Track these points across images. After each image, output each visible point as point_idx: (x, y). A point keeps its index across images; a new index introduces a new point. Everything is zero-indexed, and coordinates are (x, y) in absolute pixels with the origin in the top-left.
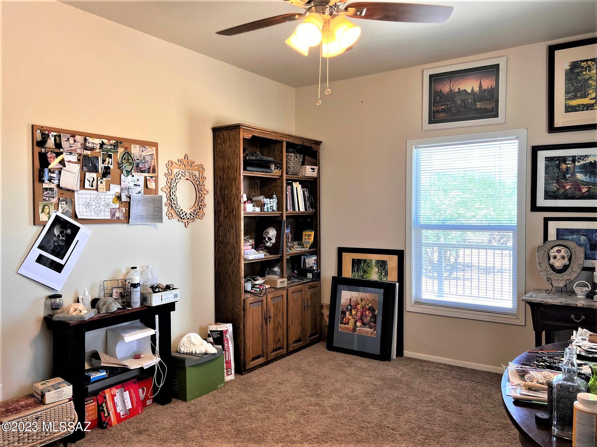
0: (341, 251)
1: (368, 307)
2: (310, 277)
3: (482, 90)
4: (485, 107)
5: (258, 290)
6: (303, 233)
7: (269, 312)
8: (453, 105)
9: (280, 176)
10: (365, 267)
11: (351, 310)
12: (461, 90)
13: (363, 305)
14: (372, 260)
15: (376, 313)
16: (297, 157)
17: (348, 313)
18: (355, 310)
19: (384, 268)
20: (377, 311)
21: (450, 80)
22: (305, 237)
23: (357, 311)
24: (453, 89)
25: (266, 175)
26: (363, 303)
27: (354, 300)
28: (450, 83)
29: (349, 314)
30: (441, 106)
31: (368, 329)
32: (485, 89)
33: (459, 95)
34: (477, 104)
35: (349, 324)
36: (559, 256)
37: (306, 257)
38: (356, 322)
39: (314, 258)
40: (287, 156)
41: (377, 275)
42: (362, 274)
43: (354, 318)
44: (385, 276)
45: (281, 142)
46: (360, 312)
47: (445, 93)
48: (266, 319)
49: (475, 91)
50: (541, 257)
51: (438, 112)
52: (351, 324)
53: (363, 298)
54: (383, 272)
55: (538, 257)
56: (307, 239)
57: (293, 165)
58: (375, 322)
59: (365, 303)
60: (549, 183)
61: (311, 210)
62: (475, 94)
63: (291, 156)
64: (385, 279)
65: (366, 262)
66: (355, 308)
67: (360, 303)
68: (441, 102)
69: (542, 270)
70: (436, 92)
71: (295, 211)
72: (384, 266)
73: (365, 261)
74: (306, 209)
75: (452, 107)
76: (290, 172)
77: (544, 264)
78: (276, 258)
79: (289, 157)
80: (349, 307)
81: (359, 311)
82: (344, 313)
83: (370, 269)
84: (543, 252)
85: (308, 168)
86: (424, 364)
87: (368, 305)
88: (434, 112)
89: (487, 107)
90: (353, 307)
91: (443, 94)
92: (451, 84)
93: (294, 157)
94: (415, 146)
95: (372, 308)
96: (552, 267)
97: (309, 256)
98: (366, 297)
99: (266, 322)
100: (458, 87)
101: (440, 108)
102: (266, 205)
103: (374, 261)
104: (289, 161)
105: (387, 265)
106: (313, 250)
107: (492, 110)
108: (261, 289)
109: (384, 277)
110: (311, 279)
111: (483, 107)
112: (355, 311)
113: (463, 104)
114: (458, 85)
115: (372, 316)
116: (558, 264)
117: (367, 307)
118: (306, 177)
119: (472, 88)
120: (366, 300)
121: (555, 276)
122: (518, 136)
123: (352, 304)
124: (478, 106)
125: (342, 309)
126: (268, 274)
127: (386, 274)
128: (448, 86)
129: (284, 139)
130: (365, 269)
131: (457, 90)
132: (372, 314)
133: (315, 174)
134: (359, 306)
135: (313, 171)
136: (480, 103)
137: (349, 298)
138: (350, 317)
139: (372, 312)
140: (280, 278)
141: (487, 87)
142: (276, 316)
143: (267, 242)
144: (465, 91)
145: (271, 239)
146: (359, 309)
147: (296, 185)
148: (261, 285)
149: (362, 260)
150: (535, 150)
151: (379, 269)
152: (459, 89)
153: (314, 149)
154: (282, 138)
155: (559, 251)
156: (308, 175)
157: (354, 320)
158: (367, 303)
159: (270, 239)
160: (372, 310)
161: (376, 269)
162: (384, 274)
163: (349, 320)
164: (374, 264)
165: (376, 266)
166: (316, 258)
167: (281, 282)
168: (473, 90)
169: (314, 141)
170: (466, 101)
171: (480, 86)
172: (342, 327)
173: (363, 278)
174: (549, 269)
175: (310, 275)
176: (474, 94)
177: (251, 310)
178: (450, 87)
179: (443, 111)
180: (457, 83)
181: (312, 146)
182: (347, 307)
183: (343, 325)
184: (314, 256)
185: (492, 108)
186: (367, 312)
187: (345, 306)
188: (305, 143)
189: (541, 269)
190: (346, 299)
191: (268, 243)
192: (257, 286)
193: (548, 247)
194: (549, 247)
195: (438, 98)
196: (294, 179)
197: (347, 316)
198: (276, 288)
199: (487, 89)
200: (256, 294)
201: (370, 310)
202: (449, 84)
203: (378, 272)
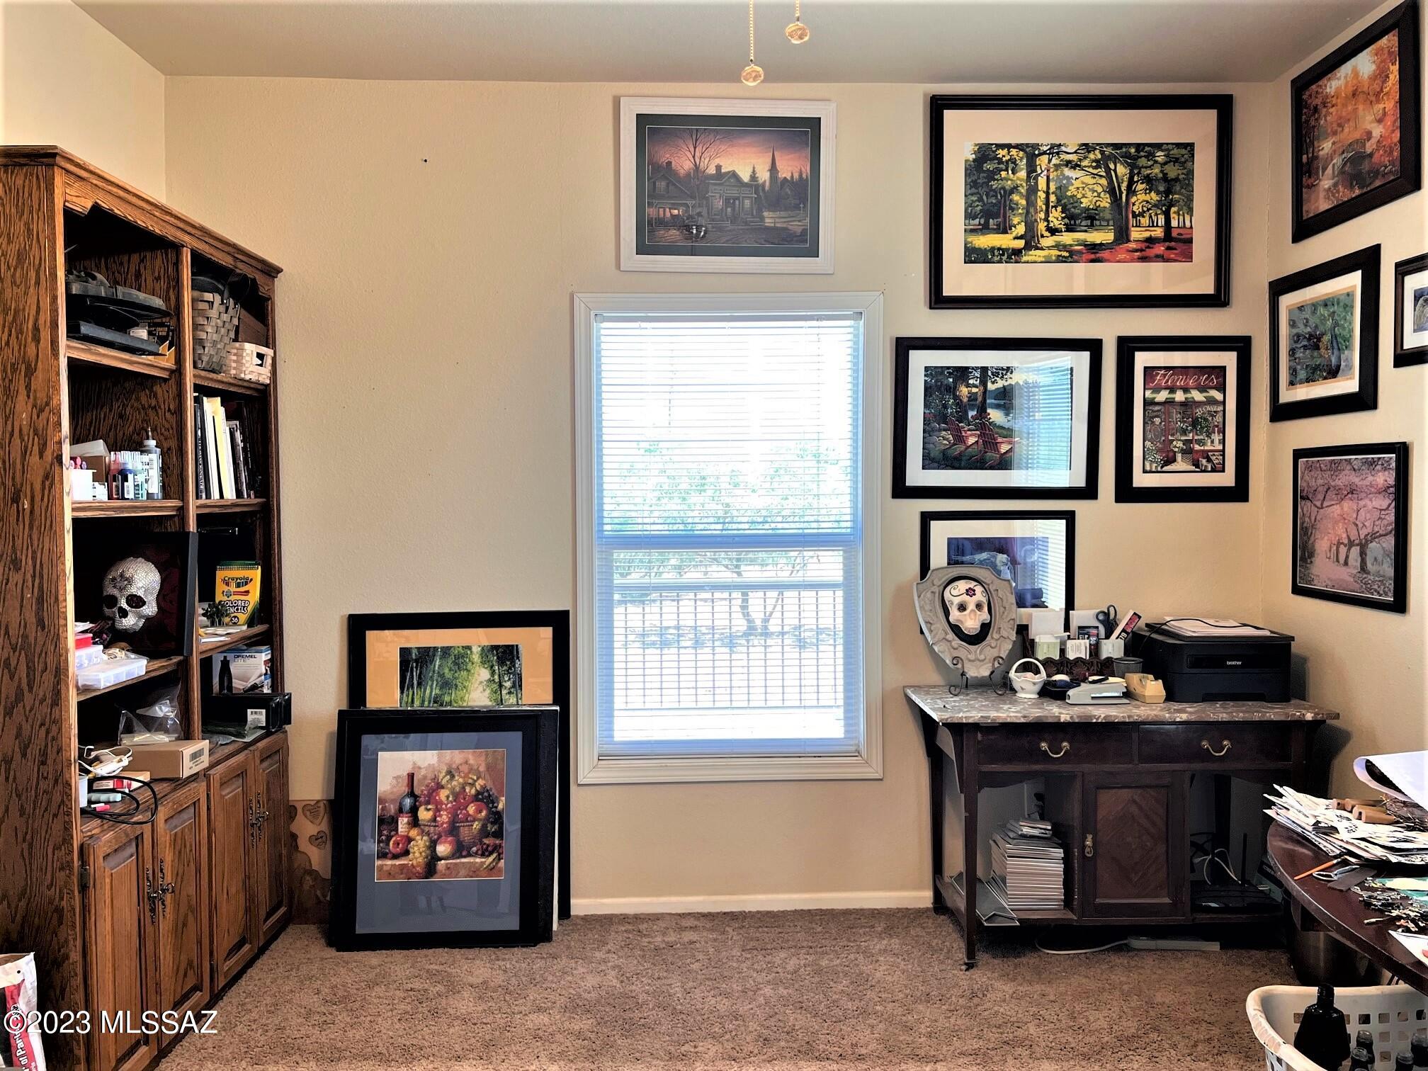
0: (359, 627)
1: (473, 791)
2: (259, 721)
3: (779, 181)
4: (785, 226)
5: (118, 797)
6: (218, 573)
7: (161, 870)
8: (705, 213)
9: (172, 372)
10: (446, 671)
11: (414, 811)
12: (723, 171)
13: (457, 789)
14: (469, 648)
15: (500, 806)
16: (227, 308)
17: (406, 820)
18: (429, 807)
19: (510, 668)
20: (503, 799)
21: (694, 137)
22: (226, 588)
23: (438, 810)
24: (702, 164)
25: (132, 363)
26: (454, 783)
27: (425, 777)
28: (695, 148)
29: (408, 823)
30: (670, 209)
31: (478, 860)
32: (785, 178)
33: (719, 184)
34: (766, 214)
35: (411, 856)
36: (971, 602)
37: (230, 656)
38: (433, 845)
39: (265, 655)
40: (194, 300)
41: (488, 691)
42: (438, 691)
43: (428, 833)
44: (512, 690)
45: (176, 247)
46: (446, 810)
47: (682, 172)
48: (150, 901)
49: (761, 181)
50: (928, 607)
51: (661, 223)
52: (417, 854)
53: (454, 766)
54: (506, 679)
55: (921, 607)
56: (236, 593)
57: (215, 337)
58: (499, 834)
59: (461, 780)
60: (933, 430)
61: (251, 499)
62: (760, 188)
63: (211, 304)
64: (513, 700)
65: (449, 655)
66: (428, 803)
67: (444, 782)
68: (670, 198)
69: (936, 639)
70: (657, 168)
71: (210, 498)
72: (508, 663)
73: (446, 651)
74: (239, 493)
75: (699, 214)
76: (205, 359)
77: (938, 625)
78: (165, 671)
79: (202, 306)
80: (408, 802)
81: (442, 809)
82: (388, 823)
83: (464, 673)
84: (929, 595)
85: (250, 349)
86: (643, 927)
87: (472, 785)
88: (650, 223)
89: (790, 227)
90: (422, 799)
91: (675, 174)
92: (697, 149)
93: (218, 310)
94: (597, 312)
95: (486, 794)
96: (956, 630)
97: (243, 651)
98: (466, 762)
99: (153, 910)
100: (717, 161)
101: (668, 215)
102: (130, 477)
103: (476, 649)
104: (201, 321)
105: (518, 658)
106: (259, 628)
107: (802, 237)
108: (127, 791)
109: (510, 693)
110: (262, 728)
111: (778, 225)
112: (429, 810)
113: (729, 209)
114: (716, 157)
115: (487, 819)
116: (971, 623)
117: (471, 791)
118: (240, 383)
119: (751, 170)
120: (466, 771)
121: (966, 651)
122: (859, 310)
123: (417, 792)
124: (767, 220)
125: (383, 809)
126: (129, 730)
127: (518, 685)
128: (688, 154)
129: (187, 238)
130: (448, 674)
131: (712, 170)
132: (489, 810)
133: (262, 376)
134: (443, 794)
135: (260, 362)
136: (771, 214)
137: (404, 773)
138: (413, 833)
139: (487, 804)
140: (178, 739)
141: (790, 175)
142: (179, 879)
143: (124, 614)
144: (734, 175)
145: (144, 603)
146: (442, 803)
147: (213, 407)
148: (119, 778)
149: (435, 649)
150: (904, 347)
151: (493, 673)
152: (718, 167)
153: (261, 289)
154: (180, 234)
155: (971, 592)
156: (247, 377)
157: (425, 838)
158: (470, 781)
159: (136, 602)
160: (485, 798)
161: (484, 674)
162: (508, 684)
163: (409, 840)
164: (476, 657)
165: (483, 663)
166: (269, 657)
167: (195, 756)
168: (753, 177)
169: (263, 262)
170: (737, 202)
171: (773, 169)
172: (385, 868)
173: (441, 705)
174: (951, 636)
175: (257, 717)
176: (757, 187)
177: (108, 880)
178: (694, 157)
179: (675, 222)
180: (712, 151)
181: (257, 277)
182: (400, 803)
183: (389, 862)
184: (264, 648)
185: (803, 230)
186: (471, 809)
187: (393, 801)
188: (240, 265)
189: (934, 637)
190: (397, 778)
191: (130, 615)
192: (104, 782)
193: (937, 582)
194: (940, 583)
195: (661, 185)
196: (211, 384)
197: (400, 830)
198: (176, 780)
199: (789, 178)
200: (120, 815)
201: (481, 800)
202: (692, 149)
203: (489, 681)
